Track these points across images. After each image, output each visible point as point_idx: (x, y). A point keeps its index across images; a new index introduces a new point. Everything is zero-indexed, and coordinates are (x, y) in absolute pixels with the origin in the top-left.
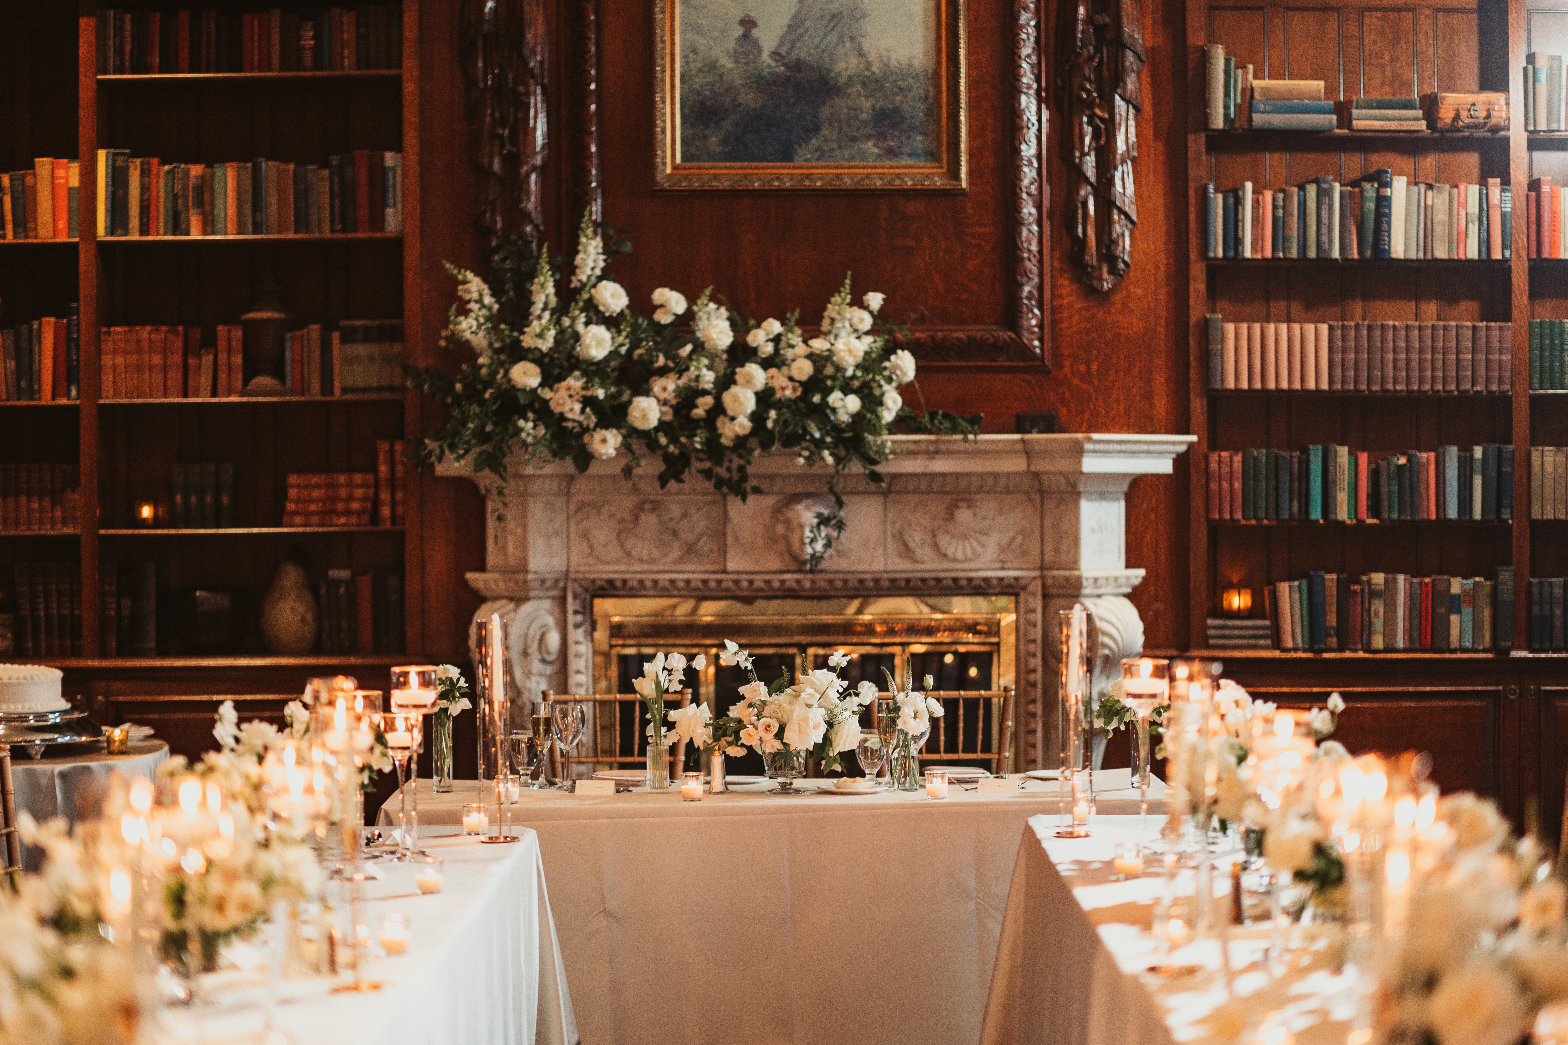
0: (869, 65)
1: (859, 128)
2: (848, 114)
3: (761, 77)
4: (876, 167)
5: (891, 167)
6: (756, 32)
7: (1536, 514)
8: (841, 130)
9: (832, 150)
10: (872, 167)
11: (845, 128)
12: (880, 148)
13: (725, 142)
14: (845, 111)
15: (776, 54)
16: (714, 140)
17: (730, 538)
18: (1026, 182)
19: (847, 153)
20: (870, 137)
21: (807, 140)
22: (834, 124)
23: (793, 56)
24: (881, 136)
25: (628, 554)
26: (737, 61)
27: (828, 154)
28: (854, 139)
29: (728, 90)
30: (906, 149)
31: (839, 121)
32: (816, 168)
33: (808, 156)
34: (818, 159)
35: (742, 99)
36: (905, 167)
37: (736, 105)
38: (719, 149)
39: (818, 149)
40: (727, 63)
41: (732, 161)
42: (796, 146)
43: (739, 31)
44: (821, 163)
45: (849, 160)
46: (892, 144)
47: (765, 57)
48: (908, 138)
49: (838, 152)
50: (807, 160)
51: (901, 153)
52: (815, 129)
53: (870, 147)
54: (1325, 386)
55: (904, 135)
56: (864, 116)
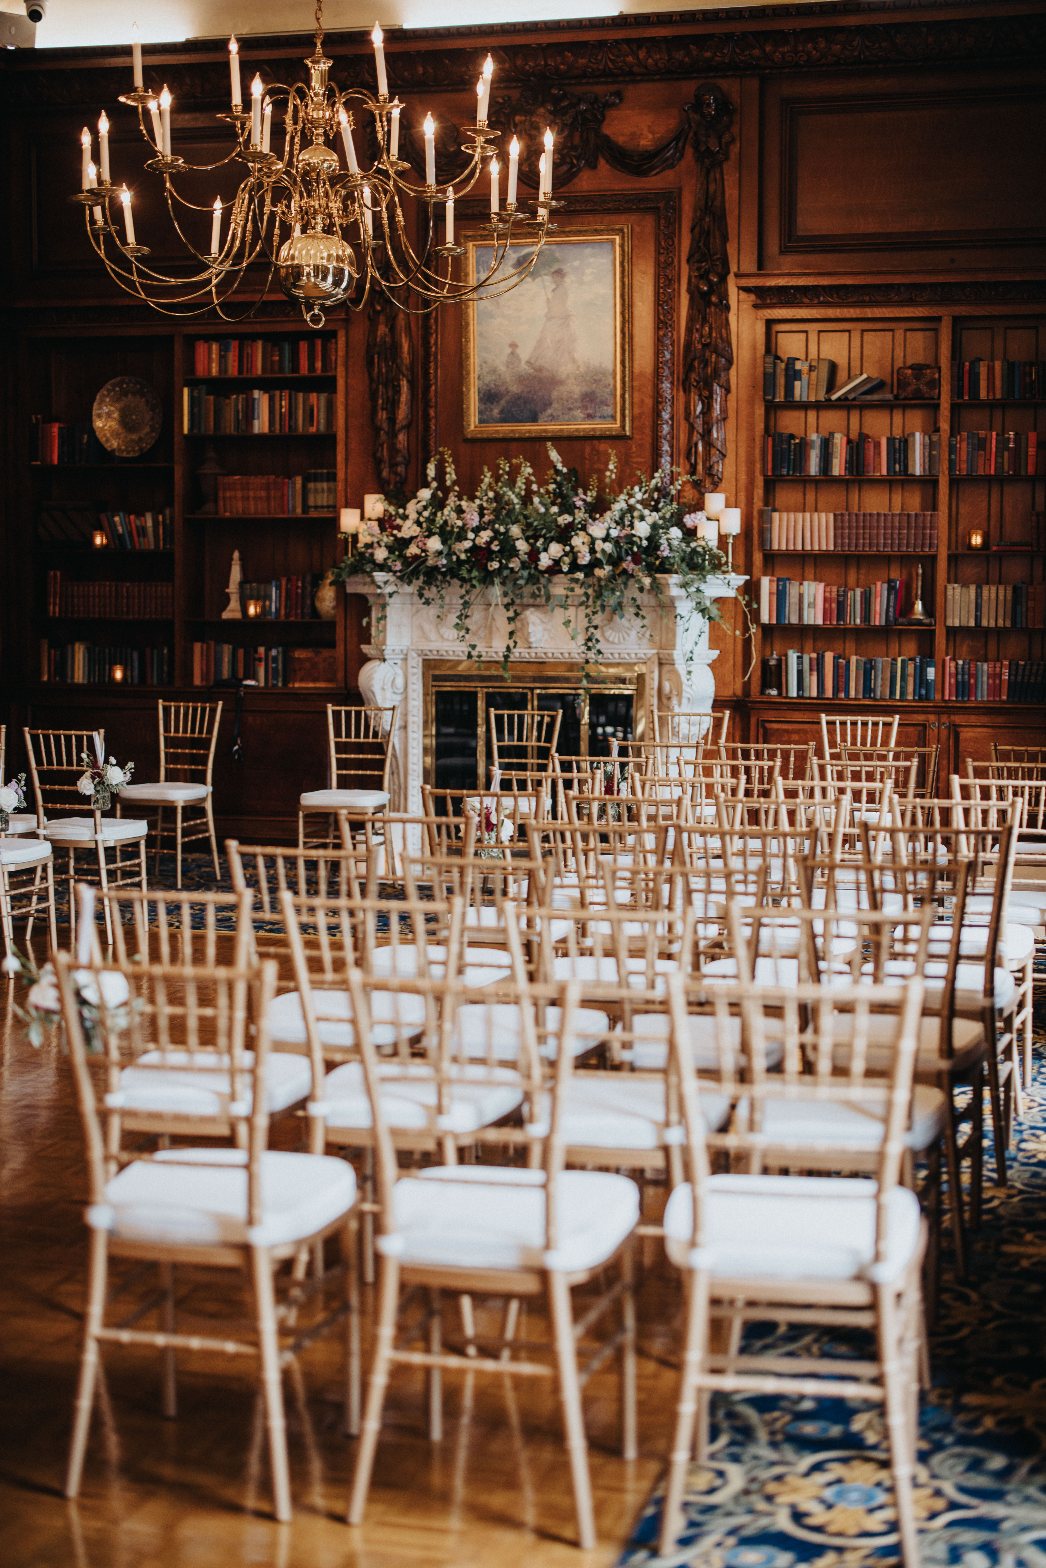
0: (578, 367)
1: (573, 403)
2: (567, 395)
3: (521, 376)
4: (582, 424)
5: (591, 425)
6: (518, 351)
7: (950, 623)
8: (563, 404)
9: (558, 415)
10: (580, 424)
11: (565, 403)
12: (584, 414)
13: (501, 412)
14: (565, 394)
15: (528, 362)
16: (495, 411)
17: (494, 629)
18: (665, 432)
19: (566, 417)
20: (579, 408)
21: (545, 410)
22: (559, 401)
23: (537, 364)
24: (585, 407)
25: (442, 637)
26: (508, 367)
27: (554, 419)
28: (571, 409)
29: (503, 383)
30: (598, 414)
31: (562, 399)
32: (550, 426)
33: (545, 419)
34: (550, 421)
35: (511, 388)
36: (597, 423)
37: (507, 391)
38: (498, 416)
39: (551, 415)
40: (502, 368)
41: (505, 422)
42: (539, 414)
43: (508, 350)
44: (552, 423)
45: (567, 421)
46: (591, 411)
47: (523, 363)
49: (562, 417)
50: (545, 421)
51: (596, 417)
52: (549, 405)
53: (579, 413)
54: (832, 548)
55: (598, 407)
56: (575, 396)
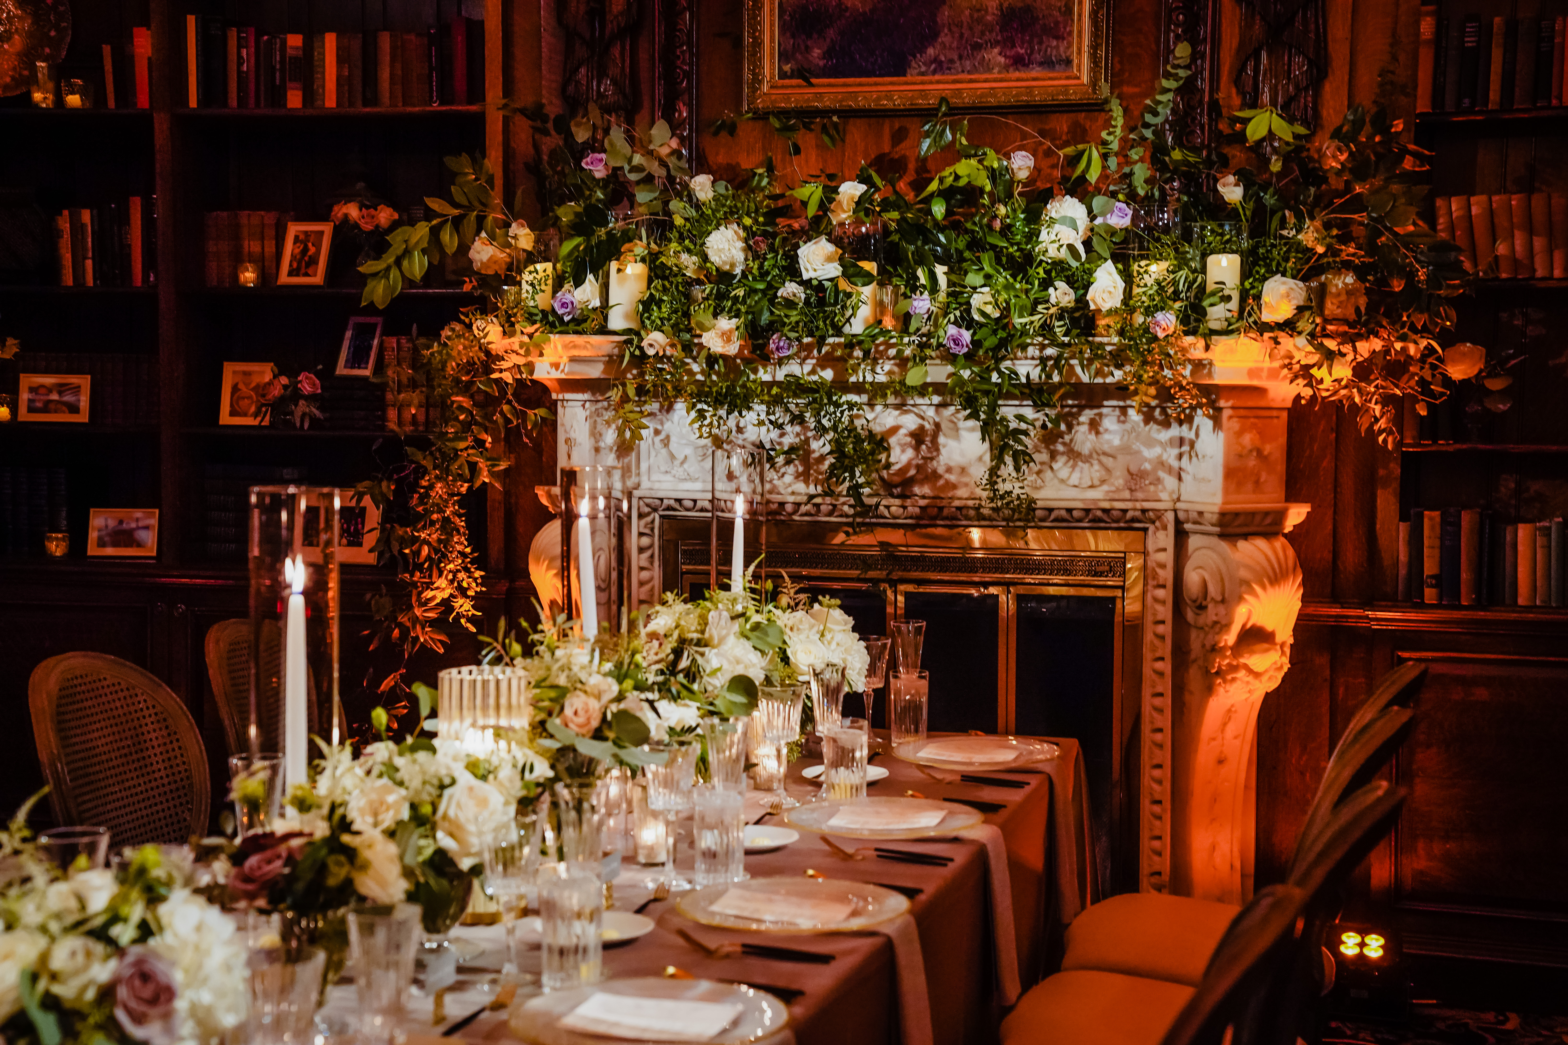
1: (983, 33)
2: (971, 16)
4: (1001, 80)
5: (1018, 80)
8: (962, 35)
9: (952, 61)
10: (995, 80)
11: (967, 33)
12: (1005, 56)
13: (827, 55)
14: (967, 12)
16: (817, 52)
19: (968, 64)
20: (996, 43)
21: (922, 51)
22: (954, 29)
24: (1007, 43)
27: (945, 66)
28: (977, 47)
30: (1038, 57)
31: (960, 25)
32: (931, 83)
33: (923, 69)
34: (934, 72)
36: (1034, 79)
37: (842, 9)
38: (821, 63)
39: (936, 60)
41: (836, 77)
42: (911, 58)
44: (937, 77)
45: (969, 72)
46: (1022, 51)
48: (1041, 43)
49: (958, 64)
50: (923, 74)
51: (1030, 62)
52: (932, 37)
53: (995, 56)
55: (1036, 40)
56: (989, 18)
